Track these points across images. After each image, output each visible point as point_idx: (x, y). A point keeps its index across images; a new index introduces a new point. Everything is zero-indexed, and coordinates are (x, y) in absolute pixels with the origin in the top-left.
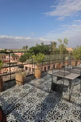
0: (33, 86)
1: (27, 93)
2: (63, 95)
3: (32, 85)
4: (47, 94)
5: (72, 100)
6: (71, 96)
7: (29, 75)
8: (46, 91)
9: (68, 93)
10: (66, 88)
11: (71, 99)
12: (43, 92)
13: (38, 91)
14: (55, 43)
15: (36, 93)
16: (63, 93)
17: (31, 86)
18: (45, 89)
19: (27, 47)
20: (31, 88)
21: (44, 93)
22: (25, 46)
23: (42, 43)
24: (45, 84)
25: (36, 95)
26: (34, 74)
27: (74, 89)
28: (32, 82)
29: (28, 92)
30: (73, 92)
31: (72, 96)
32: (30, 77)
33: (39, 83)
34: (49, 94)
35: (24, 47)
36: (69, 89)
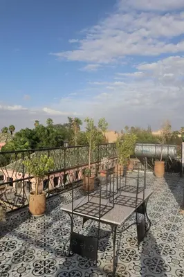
0: (23, 241)
1: (6, 266)
2: (99, 259)
3: (21, 236)
4: (60, 261)
5: (120, 273)
6: (117, 260)
7: (16, 210)
8: (58, 253)
9: (111, 253)
10: (105, 239)
11: (118, 270)
12: (50, 256)
13: (39, 254)
14: (78, 122)
15: (31, 264)
16: (100, 254)
17: (19, 241)
18: (56, 245)
19: (12, 128)
20: (18, 248)
21: (51, 260)
22: (8, 128)
23: (50, 120)
24: (55, 232)
25: (33, 268)
26: (28, 205)
27: (123, 240)
28: (23, 228)
29: (9, 262)
30: (121, 247)
31: (119, 261)
32: (18, 214)
33: (39, 231)
34: (64, 260)
35: (6, 128)
36: (111, 241)
